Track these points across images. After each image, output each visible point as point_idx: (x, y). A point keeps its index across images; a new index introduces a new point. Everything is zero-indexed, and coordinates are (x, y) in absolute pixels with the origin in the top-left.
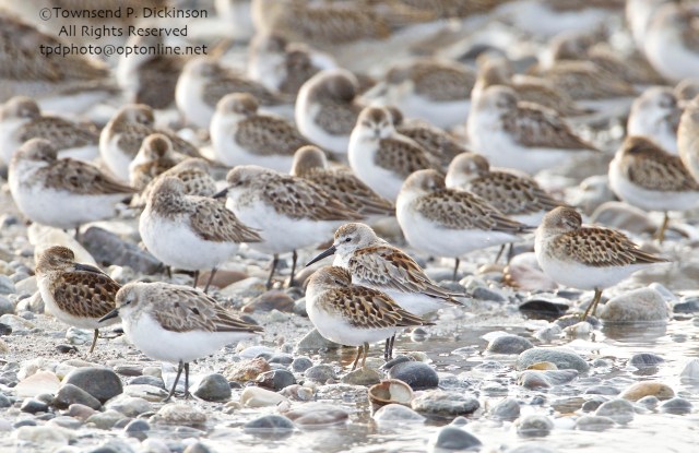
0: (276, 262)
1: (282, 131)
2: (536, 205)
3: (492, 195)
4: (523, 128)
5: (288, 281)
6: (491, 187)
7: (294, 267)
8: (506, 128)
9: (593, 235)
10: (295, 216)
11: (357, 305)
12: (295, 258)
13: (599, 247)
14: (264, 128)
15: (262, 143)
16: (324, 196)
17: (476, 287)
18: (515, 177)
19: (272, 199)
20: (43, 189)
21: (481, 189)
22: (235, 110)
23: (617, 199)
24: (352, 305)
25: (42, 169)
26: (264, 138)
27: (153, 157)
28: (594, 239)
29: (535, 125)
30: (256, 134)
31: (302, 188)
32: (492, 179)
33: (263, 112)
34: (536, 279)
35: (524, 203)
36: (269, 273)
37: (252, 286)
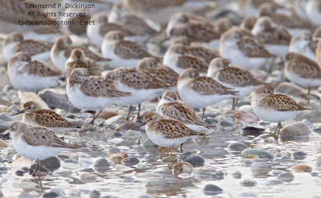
0: (131, 108)
1: (135, 47)
2: (249, 83)
3: (229, 77)
4: (248, 48)
5: (136, 116)
6: (228, 74)
7: (139, 110)
8: (240, 48)
9: (280, 97)
10: (138, 88)
11: (168, 127)
12: (139, 106)
13: (283, 102)
14: (127, 46)
15: (127, 53)
16: (152, 77)
17: (222, 121)
18: (240, 70)
19: (126, 81)
20: (28, 75)
21: (224, 74)
22: (115, 38)
23: (288, 81)
24: (166, 128)
25: (27, 65)
26: (128, 51)
27: (75, 59)
28: (281, 99)
29: (253, 47)
30: (124, 49)
31: (140, 74)
32: (229, 70)
33: (127, 39)
34: (250, 117)
35: (243, 82)
36: (128, 113)
37: (120, 119)
